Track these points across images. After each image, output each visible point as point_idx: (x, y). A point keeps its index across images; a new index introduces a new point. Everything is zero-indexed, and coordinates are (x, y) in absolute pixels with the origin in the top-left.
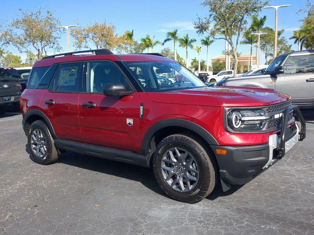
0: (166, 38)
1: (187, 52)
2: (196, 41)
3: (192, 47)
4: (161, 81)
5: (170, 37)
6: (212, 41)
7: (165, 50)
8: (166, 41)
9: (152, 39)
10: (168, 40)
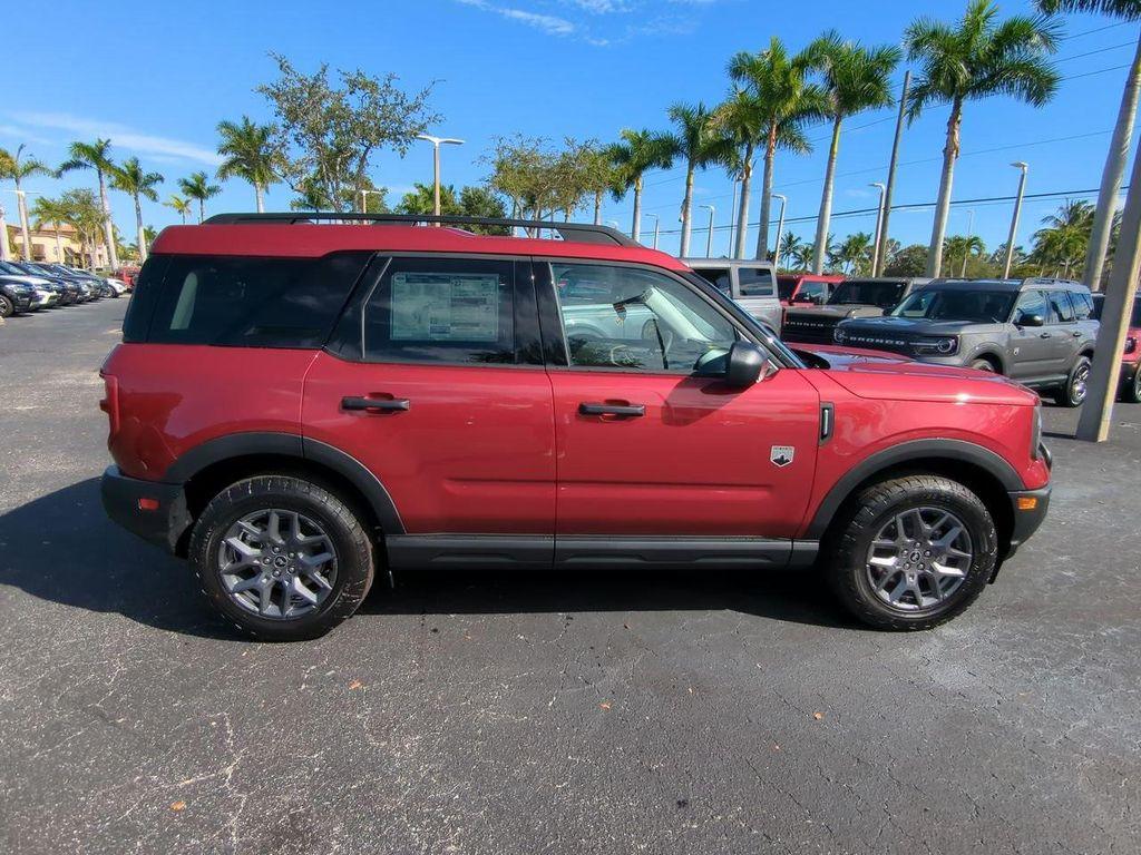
0: (69, 158)
1: (138, 210)
2: (161, 179)
3: (154, 196)
4: (89, 286)
5: (83, 160)
6: (213, 190)
7: (76, 196)
8: (67, 167)
9: (15, 156)
10: (77, 165)
